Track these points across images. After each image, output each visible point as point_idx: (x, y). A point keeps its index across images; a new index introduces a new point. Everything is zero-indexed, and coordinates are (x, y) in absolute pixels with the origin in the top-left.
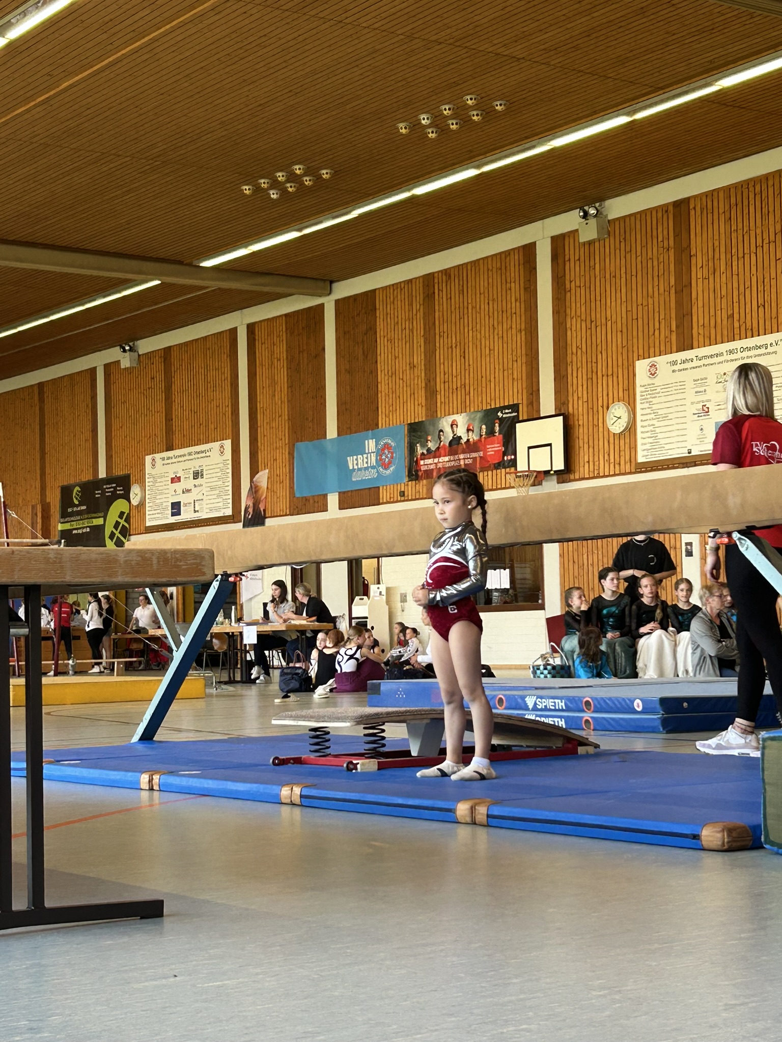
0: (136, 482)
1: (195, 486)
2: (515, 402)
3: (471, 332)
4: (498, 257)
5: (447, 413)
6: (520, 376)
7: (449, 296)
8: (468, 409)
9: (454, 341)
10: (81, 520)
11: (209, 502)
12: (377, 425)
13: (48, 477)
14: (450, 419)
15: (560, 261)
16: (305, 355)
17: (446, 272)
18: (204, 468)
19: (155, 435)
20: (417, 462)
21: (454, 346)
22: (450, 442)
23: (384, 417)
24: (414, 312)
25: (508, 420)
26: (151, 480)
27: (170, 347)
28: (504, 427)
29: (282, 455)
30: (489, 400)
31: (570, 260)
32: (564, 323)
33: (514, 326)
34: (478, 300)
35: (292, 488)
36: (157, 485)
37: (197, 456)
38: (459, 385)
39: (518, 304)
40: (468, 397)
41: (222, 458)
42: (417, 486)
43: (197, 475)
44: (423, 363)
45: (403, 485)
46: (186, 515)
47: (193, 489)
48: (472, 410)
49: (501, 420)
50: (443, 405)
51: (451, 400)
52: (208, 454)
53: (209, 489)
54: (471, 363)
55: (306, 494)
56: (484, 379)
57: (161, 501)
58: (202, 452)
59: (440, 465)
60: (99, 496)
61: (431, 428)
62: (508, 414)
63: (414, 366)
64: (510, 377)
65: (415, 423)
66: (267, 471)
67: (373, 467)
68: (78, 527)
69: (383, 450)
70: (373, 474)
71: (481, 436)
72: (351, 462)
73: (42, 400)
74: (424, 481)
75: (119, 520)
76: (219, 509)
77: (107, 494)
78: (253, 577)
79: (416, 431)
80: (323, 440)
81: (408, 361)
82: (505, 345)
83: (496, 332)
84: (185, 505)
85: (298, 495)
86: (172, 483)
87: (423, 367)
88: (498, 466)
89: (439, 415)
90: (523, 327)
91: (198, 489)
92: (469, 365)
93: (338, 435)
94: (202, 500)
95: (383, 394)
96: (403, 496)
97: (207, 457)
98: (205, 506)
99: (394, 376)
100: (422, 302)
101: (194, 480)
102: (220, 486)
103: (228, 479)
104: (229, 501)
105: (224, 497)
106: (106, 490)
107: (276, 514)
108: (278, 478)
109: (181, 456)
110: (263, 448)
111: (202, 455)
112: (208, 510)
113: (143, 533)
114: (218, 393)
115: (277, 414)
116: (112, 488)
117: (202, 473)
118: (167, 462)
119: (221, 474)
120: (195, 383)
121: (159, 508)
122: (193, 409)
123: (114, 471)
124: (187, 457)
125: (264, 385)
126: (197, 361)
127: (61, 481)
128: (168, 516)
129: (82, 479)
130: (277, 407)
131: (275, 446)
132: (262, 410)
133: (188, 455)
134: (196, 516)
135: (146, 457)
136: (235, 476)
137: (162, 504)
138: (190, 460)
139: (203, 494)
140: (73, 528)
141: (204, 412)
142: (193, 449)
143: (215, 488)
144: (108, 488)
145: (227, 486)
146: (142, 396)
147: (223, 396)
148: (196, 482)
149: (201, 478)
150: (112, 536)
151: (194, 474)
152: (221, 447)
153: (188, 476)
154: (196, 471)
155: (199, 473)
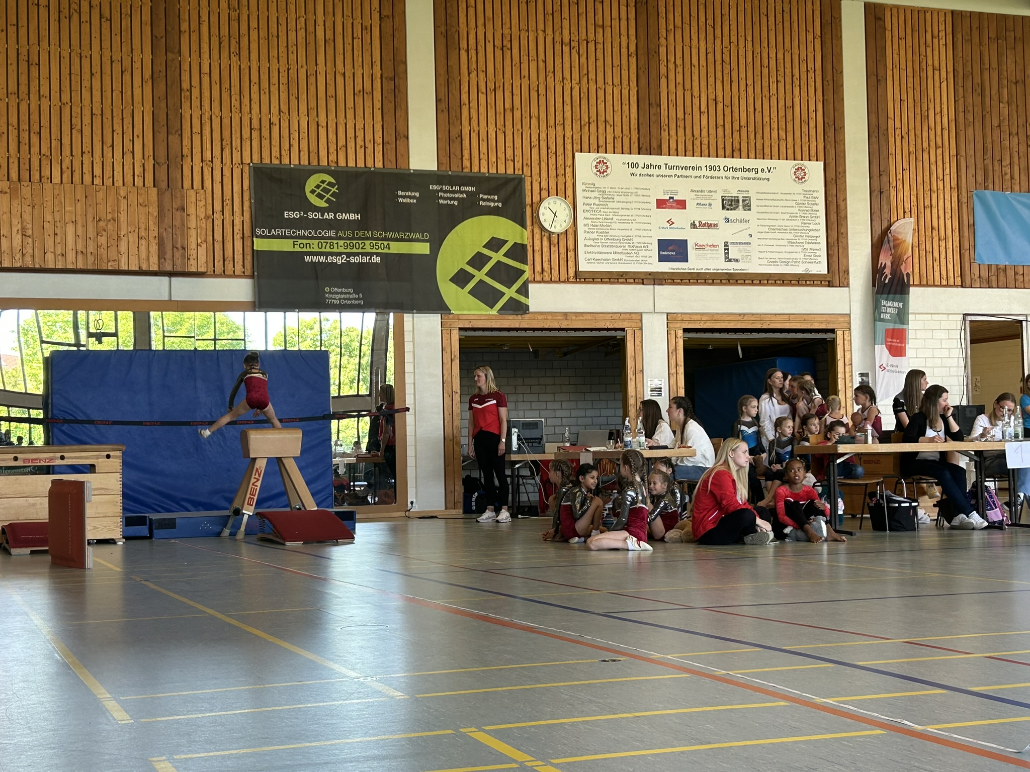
0: (546, 192)
1: (727, 220)
10: (353, 238)
11: (761, 249)
18: (751, 196)
19: (606, 121)
26: (596, 194)
35: (966, 249)
36: (611, 205)
37: (730, 174)
41: (798, 188)
43: (729, 204)
46: (695, 263)
47: (722, 224)
52: (760, 175)
53: (766, 229)
55: (1003, 261)
57: (628, 232)
58: (749, 170)
60: (415, 201)
66: (912, 220)
68: (328, 250)
75: (486, 252)
76: (796, 262)
77: (441, 201)
78: (894, 369)
86: (658, 207)
91: (738, 226)
94: (748, 243)
97: (760, 179)
98: (757, 255)
101: (725, 211)
102: (797, 228)
103: (817, 221)
104: (818, 253)
105: (806, 246)
106: (440, 194)
107: (931, 282)
108: (935, 233)
109: (686, 168)
110: (900, 186)
111: (747, 174)
112: (765, 262)
113: (567, 281)
114: (788, 87)
115: (933, 144)
116: (461, 192)
117: (747, 202)
118: (645, 171)
119: (797, 211)
120: (727, 59)
121: (619, 245)
122: (720, 99)
123: (466, 163)
124: (704, 172)
125: (904, 97)
126: (734, 27)
127: (251, 155)
128: (650, 260)
129: (342, 163)
130: (932, 133)
131: (927, 188)
132: (898, 132)
133: (708, 169)
134: (731, 267)
135: (577, 154)
136: (833, 217)
137: (629, 238)
138: (712, 177)
139: (751, 236)
140: (304, 250)
141: (751, 109)
142: (721, 162)
143: (782, 230)
144: (446, 192)
145: (815, 230)
146: (566, 49)
147: (804, 94)
148: (731, 214)
149: (745, 210)
150: (461, 279)
151: (723, 200)
152: (797, 170)
153: (707, 202)
154: (730, 198)
155: (738, 201)
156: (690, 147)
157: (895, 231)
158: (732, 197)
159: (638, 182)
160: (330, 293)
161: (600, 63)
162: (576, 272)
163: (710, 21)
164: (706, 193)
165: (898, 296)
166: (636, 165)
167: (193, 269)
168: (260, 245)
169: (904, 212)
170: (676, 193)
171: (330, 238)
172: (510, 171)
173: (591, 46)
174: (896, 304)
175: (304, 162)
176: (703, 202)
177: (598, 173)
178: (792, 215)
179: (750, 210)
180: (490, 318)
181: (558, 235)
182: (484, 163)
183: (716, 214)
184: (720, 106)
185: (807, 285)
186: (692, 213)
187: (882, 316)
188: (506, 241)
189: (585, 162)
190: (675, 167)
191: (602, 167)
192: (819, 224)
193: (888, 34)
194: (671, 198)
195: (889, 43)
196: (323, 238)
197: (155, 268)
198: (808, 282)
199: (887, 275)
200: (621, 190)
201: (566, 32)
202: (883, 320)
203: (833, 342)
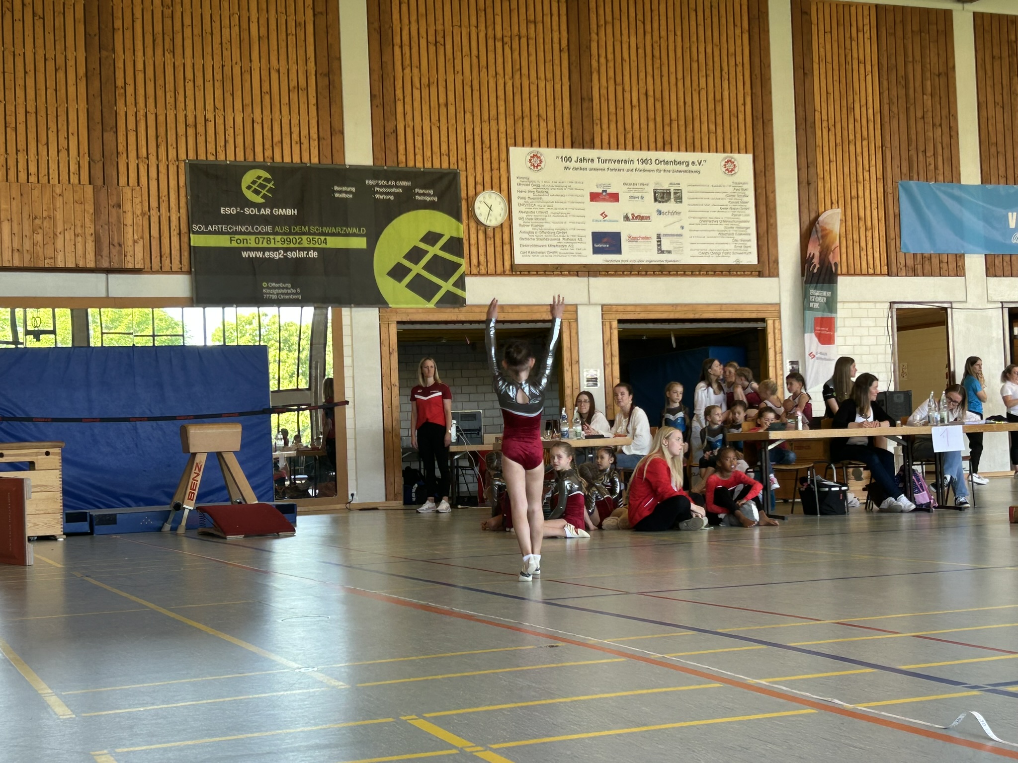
1: (660, 212)
10: (290, 233)
11: (693, 240)
18: (682, 188)
19: (539, 115)
26: (530, 188)
29: (871, 192)
35: (891, 238)
36: (545, 198)
37: (662, 167)
41: (729, 180)
43: (662, 196)
46: (629, 255)
47: (654, 216)
52: (691, 167)
53: (697, 221)
55: (928, 250)
57: (562, 226)
58: (680, 163)
60: (351, 196)
66: (839, 210)
68: (265, 245)
75: (423, 246)
76: (727, 253)
77: (377, 196)
78: (823, 357)
80: (951, 185)
86: (591, 200)
91: (670, 219)
93: (982, 183)
94: (680, 235)
97: (690, 172)
101: (657, 204)
102: (727, 220)
103: (747, 212)
104: (748, 244)
105: (737, 237)
106: (376, 189)
107: (858, 271)
108: (862, 223)
109: (618, 161)
110: (827, 177)
111: (678, 167)
112: (696, 253)
113: (503, 274)
114: (718, 81)
115: (858, 136)
116: (397, 187)
117: (678, 194)
118: (578, 165)
119: (727, 203)
120: (657, 53)
121: (553, 238)
122: (651, 93)
123: (402, 158)
124: (636, 165)
125: (830, 90)
126: (663, 22)
127: (187, 152)
128: (584, 253)
129: (278, 159)
130: (858, 125)
131: (854, 179)
132: (825, 124)
133: (640, 162)
134: (664, 259)
135: (511, 149)
136: (763, 209)
137: (563, 231)
138: (644, 171)
139: (683, 228)
140: (241, 245)
141: (681, 103)
142: (653, 155)
143: (713, 221)
144: (381, 186)
145: (745, 222)
146: (499, 45)
147: (733, 88)
148: (663, 207)
149: (677, 202)
150: (398, 272)
151: (655, 193)
152: (727, 162)
153: (640, 195)
154: (662, 191)
155: (670, 193)
156: (622, 141)
157: (823, 220)
158: (664, 190)
159: (571, 175)
160: (268, 288)
161: (532, 58)
162: (512, 266)
163: (640, 17)
164: (638, 186)
165: (826, 285)
166: (569, 159)
167: (130, 266)
168: (198, 241)
169: (832, 203)
170: (609, 186)
171: (267, 233)
172: (445, 165)
173: (524, 41)
174: (825, 293)
175: (240, 158)
176: (636, 195)
177: (532, 167)
178: (723, 207)
179: (681, 202)
180: (428, 310)
181: (494, 229)
182: (419, 158)
183: (648, 206)
184: (651, 100)
185: (737, 276)
186: (625, 205)
187: (811, 305)
188: (441, 236)
189: (519, 156)
190: (607, 162)
191: (536, 161)
192: (748, 215)
193: (814, 28)
194: (604, 191)
195: (815, 38)
196: (260, 233)
197: (91, 264)
198: (739, 273)
199: (815, 265)
200: (554, 184)
201: (498, 28)
202: (812, 309)
203: (764, 331)
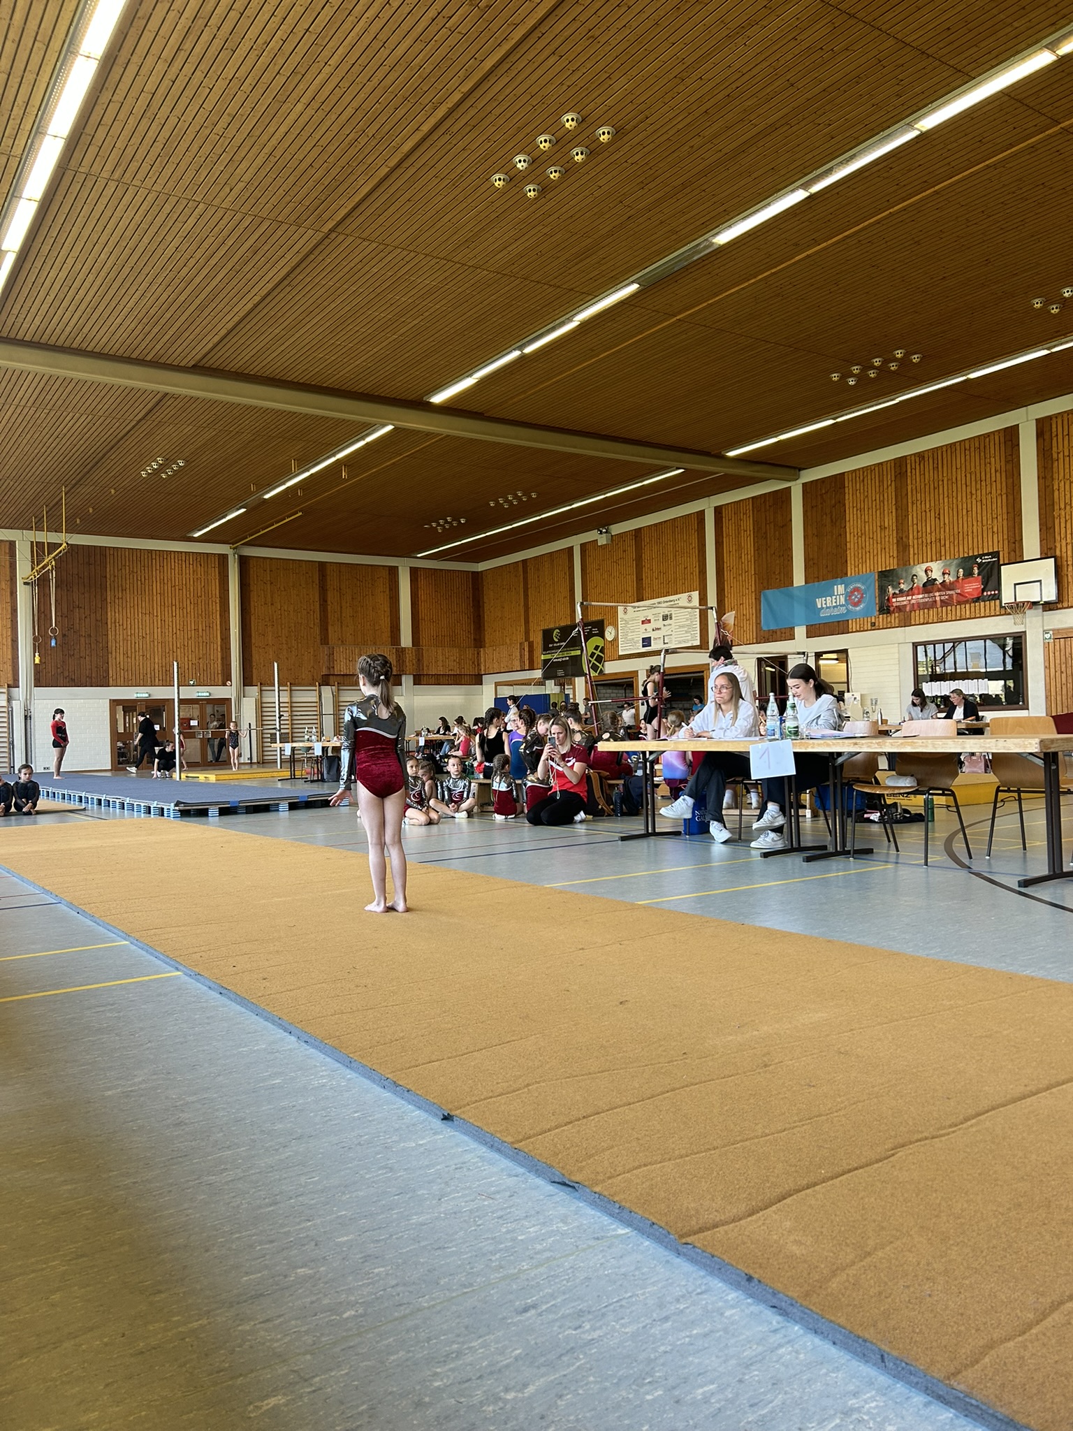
0: (610, 624)
1: (664, 625)
2: (996, 550)
3: (946, 500)
4: (976, 439)
5: (921, 560)
6: (1000, 530)
7: (922, 472)
8: (943, 558)
9: (928, 506)
11: (676, 637)
12: (846, 574)
13: (531, 625)
14: (924, 566)
15: (1047, 436)
16: (772, 526)
17: (921, 456)
18: (673, 612)
19: (627, 591)
20: (888, 600)
21: (928, 510)
22: (924, 585)
23: (853, 567)
24: (885, 487)
25: (987, 565)
26: (623, 622)
27: (640, 529)
28: (983, 570)
29: (750, 599)
30: (966, 550)
31: (1057, 435)
32: (1051, 487)
33: (994, 491)
34: (954, 473)
35: (758, 624)
36: (628, 626)
37: (665, 604)
38: (933, 540)
39: (998, 474)
40: (943, 548)
42: (889, 619)
43: (665, 618)
44: (894, 525)
45: (873, 618)
46: (654, 647)
47: (662, 627)
48: (948, 558)
49: (980, 565)
50: (916, 556)
51: (925, 551)
52: (676, 602)
53: (677, 627)
54: (947, 521)
56: (961, 534)
57: (633, 637)
58: (671, 601)
59: (913, 601)
61: (904, 575)
62: (987, 559)
63: (885, 528)
64: (990, 531)
65: (886, 571)
66: (734, 613)
67: (843, 605)
69: (852, 592)
70: (843, 610)
71: (958, 577)
72: (819, 602)
73: (525, 572)
74: (897, 615)
75: (595, 651)
76: (688, 641)
79: (887, 577)
80: (790, 588)
81: (879, 524)
82: (984, 507)
83: (974, 497)
84: (655, 639)
85: (765, 628)
86: (642, 624)
87: (894, 528)
88: (977, 600)
89: (912, 563)
90: (1004, 491)
91: (668, 627)
92: (945, 524)
93: (806, 583)
94: (671, 635)
95: (852, 550)
96: (874, 626)
98: (674, 639)
99: (863, 537)
100: (893, 479)
102: (689, 625)
103: (696, 619)
104: (696, 635)
105: (692, 633)
108: (745, 617)
110: (729, 596)
112: (677, 642)
113: (616, 660)
114: (686, 558)
117: (671, 616)
119: (689, 616)
121: (630, 642)
122: (662, 571)
125: (731, 550)
127: (542, 626)
128: (640, 647)
130: (744, 565)
131: (741, 594)
132: (728, 568)
136: (703, 617)
139: (673, 631)
141: (672, 572)
143: (683, 626)
145: (695, 624)
147: (691, 560)
148: (665, 622)
151: (663, 617)
152: (689, 597)
153: (658, 618)
155: (668, 616)
157: (725, 620)
170: (648, 616)
183: (660, 623)
184: (662, 574)
193: (724, 520)
195: (724, 525)
197: (519, 669)
